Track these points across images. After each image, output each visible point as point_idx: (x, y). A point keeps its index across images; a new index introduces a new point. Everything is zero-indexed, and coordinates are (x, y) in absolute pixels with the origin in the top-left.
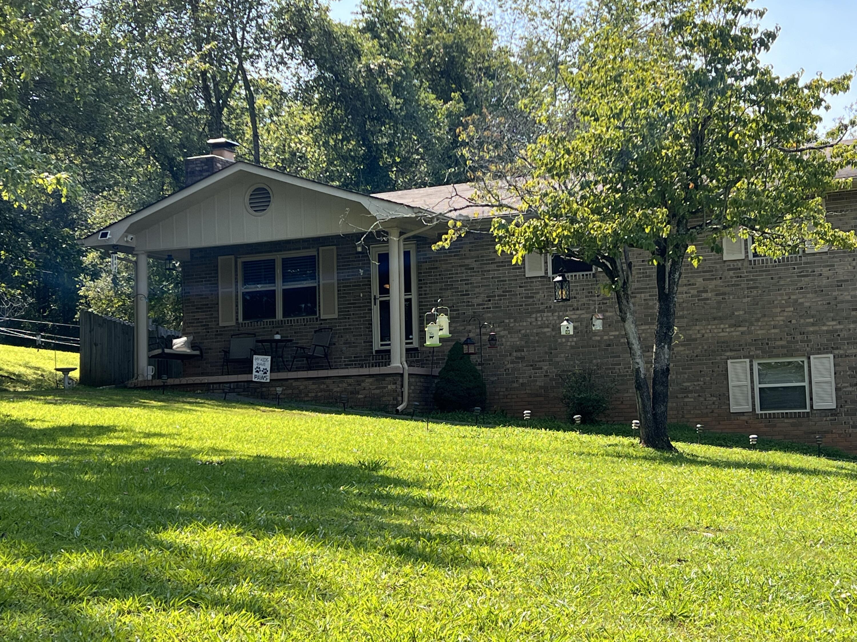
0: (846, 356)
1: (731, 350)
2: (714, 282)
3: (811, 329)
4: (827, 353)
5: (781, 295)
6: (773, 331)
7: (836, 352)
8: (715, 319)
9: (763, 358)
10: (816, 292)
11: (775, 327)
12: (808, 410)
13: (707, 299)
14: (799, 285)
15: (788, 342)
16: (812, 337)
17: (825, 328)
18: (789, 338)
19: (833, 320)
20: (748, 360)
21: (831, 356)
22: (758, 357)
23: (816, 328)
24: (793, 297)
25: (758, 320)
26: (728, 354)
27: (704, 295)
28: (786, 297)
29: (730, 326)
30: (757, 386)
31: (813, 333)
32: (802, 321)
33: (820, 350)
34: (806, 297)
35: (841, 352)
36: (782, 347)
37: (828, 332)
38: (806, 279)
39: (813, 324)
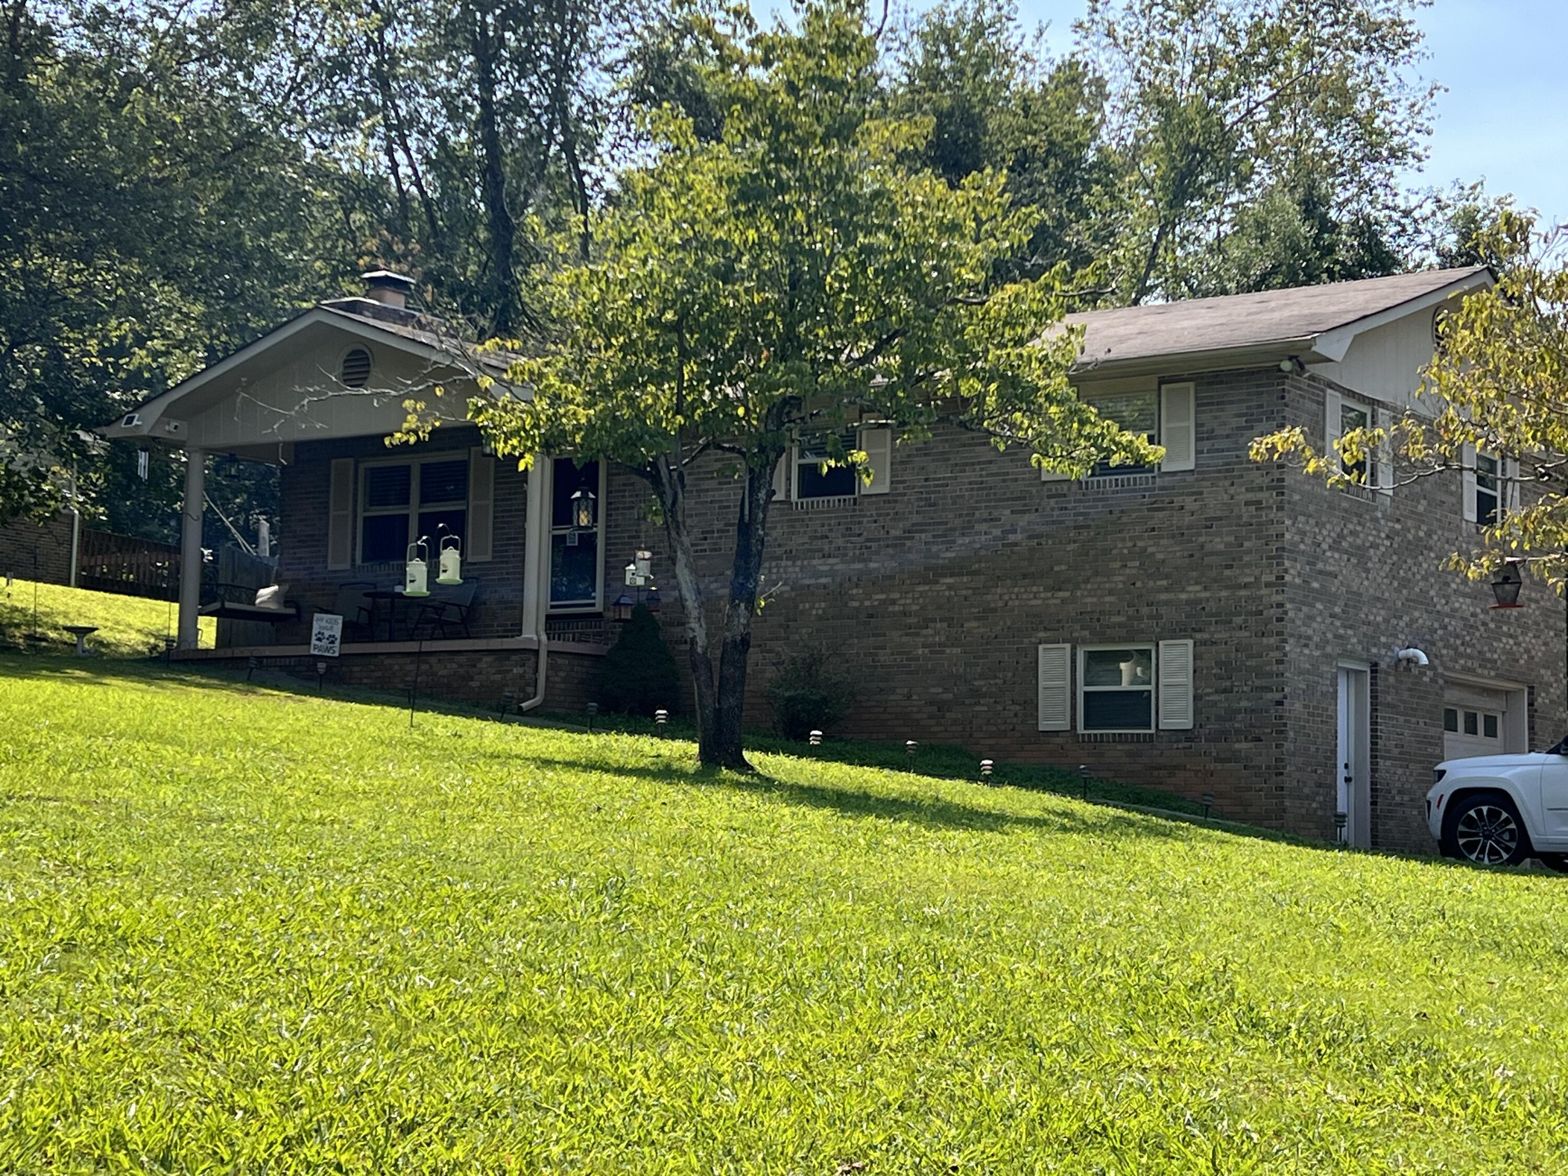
0: (1214, 643)
1: (1046, 629)
2: (1027, 517)
3: (1164, 597)
4: (1185, 637)
5: (1123, 540)
6: (1108, 599)
7: (1198, 636)
8: (1025, 576)
9: (1091, 643)
10: (1173, 537)
11: (1111, 592)
12: (1153, 731)
13: (1016, 544)
14: (1151, 524)
15: (1129, 618)
16: (1163, 610)
17: (1184, 596)
18: (1131, 611)
19: (1197, 583)
20: (1068, 646)
21: (1190, 642)
22: (1084, 642)
23: (1171, 596)
24: (1140, 544)
25: (1087, 581)
26: (1041, 634)
27: (1012, 538)
28: (1129, 544)
29: (1045, 590)
30: (1081, 689)
31: (1167, 603)
32: (1151, 583)
33: (1176, 632)
34: (1158, 545)
35: (1206, 636)
36: (1120, 625)
37: (1188, 602)
38: (1161, 514)
39: (1167, 590)
